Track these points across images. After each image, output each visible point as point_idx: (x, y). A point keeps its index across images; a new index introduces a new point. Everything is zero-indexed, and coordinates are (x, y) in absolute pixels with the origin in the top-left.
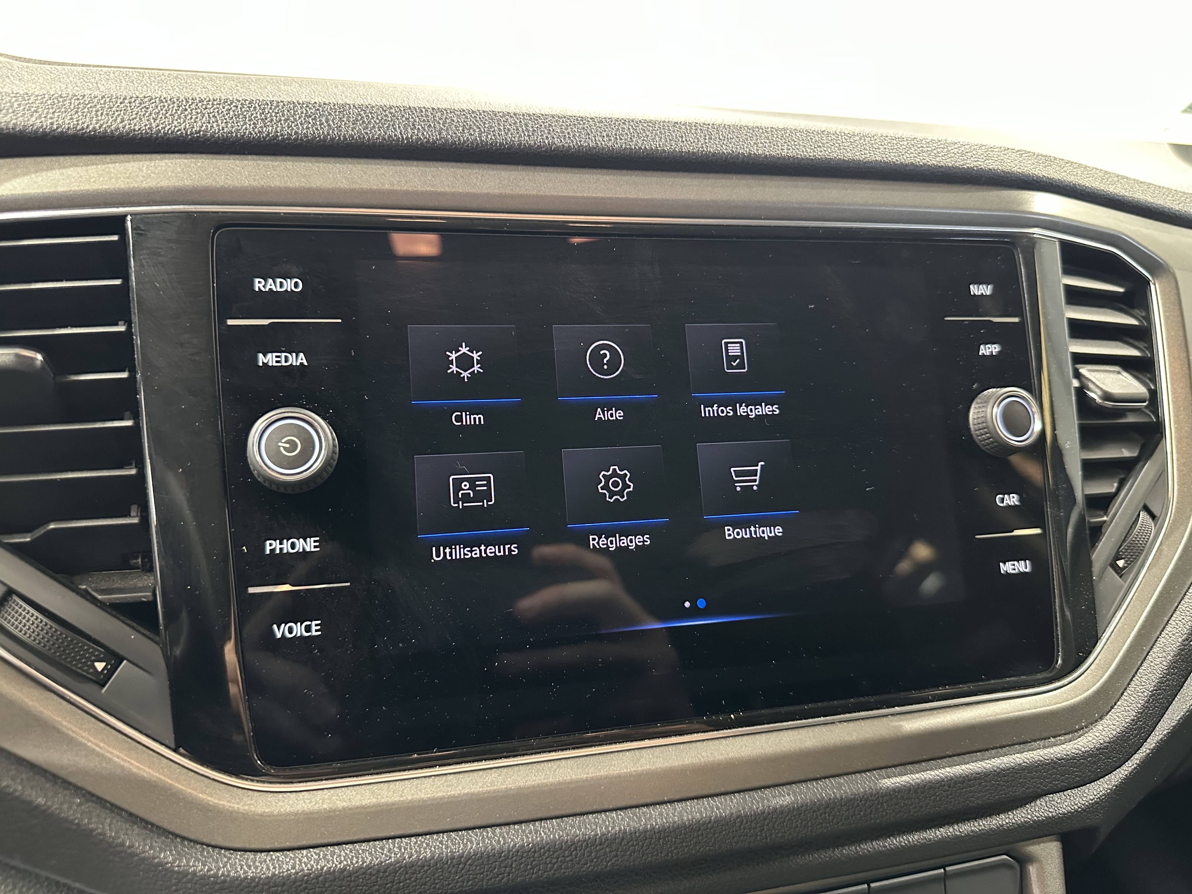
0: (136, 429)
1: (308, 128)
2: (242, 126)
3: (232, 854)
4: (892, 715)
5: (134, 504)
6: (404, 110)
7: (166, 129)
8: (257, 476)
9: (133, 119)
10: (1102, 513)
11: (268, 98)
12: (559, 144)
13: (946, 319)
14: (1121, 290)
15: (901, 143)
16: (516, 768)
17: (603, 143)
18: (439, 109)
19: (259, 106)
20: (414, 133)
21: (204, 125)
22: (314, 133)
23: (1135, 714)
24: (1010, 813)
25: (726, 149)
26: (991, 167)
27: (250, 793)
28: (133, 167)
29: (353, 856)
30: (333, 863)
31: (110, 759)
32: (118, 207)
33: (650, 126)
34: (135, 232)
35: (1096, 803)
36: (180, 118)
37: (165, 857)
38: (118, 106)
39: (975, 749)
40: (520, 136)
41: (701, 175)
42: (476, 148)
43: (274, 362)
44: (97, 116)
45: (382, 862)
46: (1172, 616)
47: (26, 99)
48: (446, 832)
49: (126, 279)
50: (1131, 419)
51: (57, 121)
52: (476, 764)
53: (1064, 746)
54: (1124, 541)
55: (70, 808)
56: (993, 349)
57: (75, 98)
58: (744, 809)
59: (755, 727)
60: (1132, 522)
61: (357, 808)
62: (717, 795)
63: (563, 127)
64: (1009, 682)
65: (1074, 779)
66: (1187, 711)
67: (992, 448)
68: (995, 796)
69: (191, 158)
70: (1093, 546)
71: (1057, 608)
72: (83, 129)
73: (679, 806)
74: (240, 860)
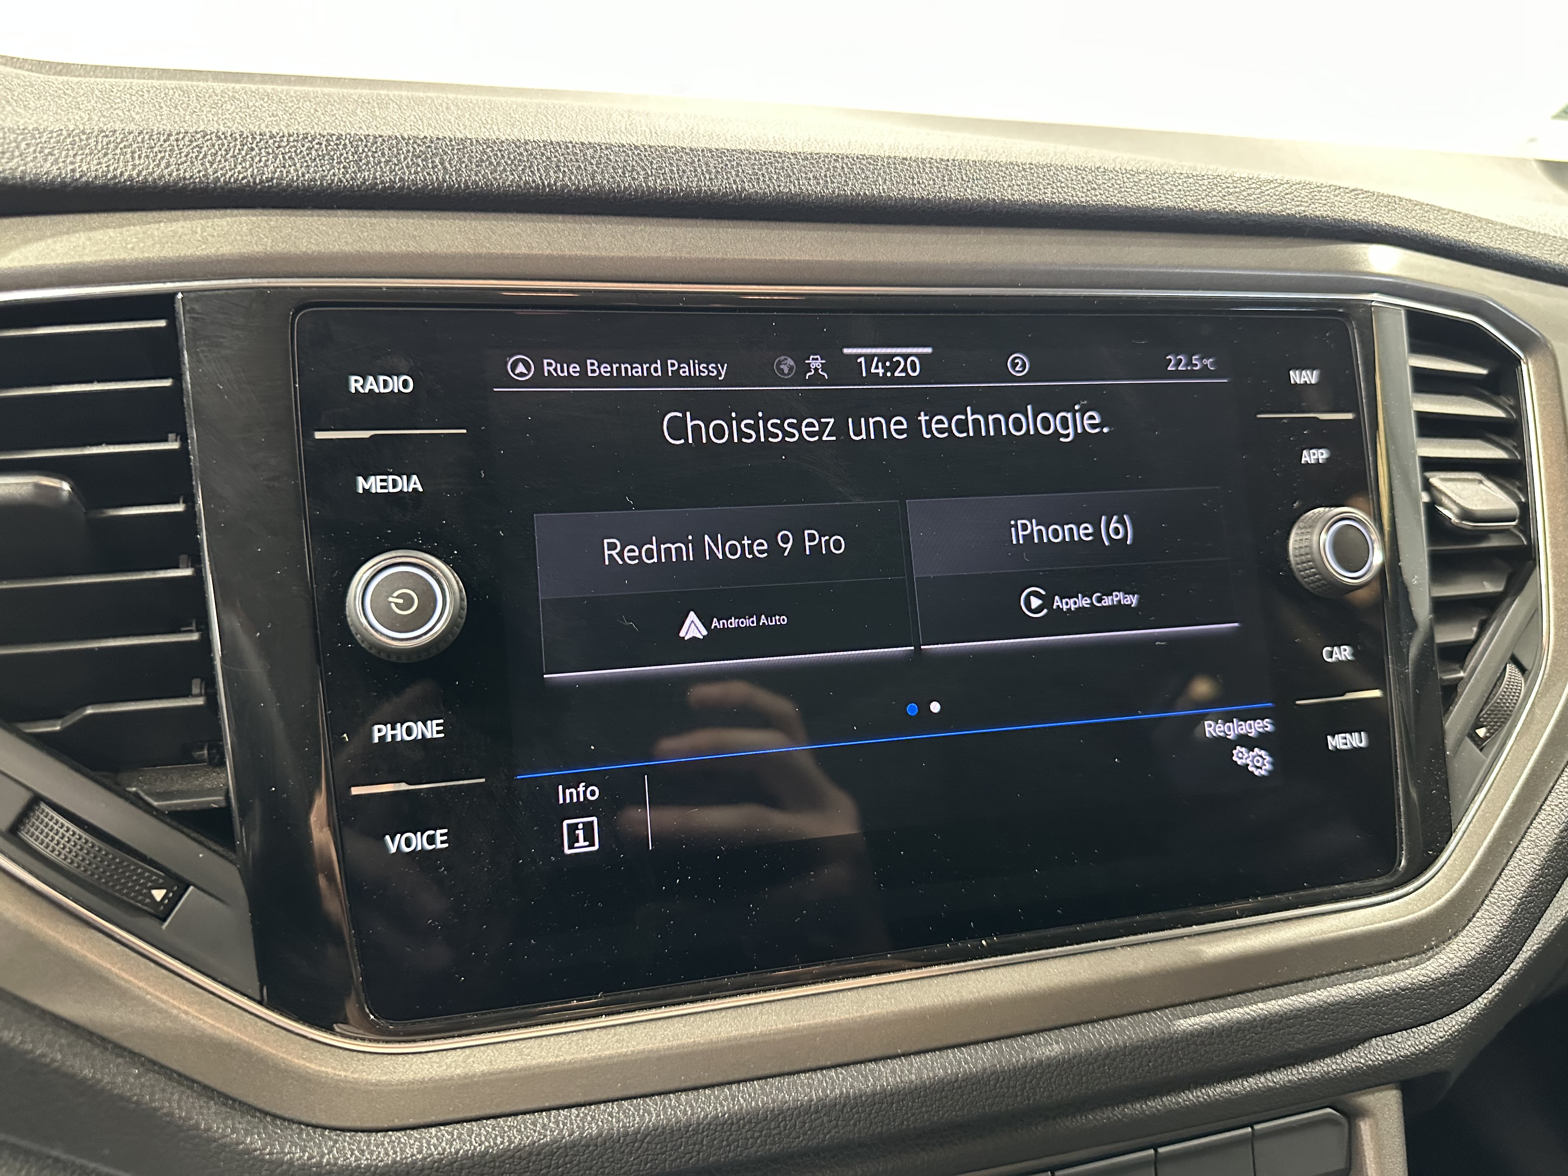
0: (198, 579)
1: (416, 173)
2: (329, 171)
3: (339, 1135)
4: (1189, 936)
5: (196, 677)
6: (544, 146)
7: (227, 176)
8: (360, 642)
9: (182, 163)
10: (1457, 666)
11: (361, 131)
12: (750, 191)
13: (1259, 416)
14: (1484, 372)
15: (1200, 182)
16: (705, 1016)
17: (809, 188)
18: (590, 143)
19: (351, 143)
20: (558, 177)
21: (278, 170)
22: (425, 179)
23: (1499, 929)
24: (1337, 1057)
25: (972, 194)
26: (1318, 213)
27: (361, 1056)
28: (183, 227)
29: (496, 1136)
30: (471, 1144)
31: (177, 1017)
32: (164, 282)
33: (870, 164)
34: (188, 315)
35: (1447, 1041)
36: (245, 160)
37: (252, 1143)
38: (161, 145)
39: (1295, 978)
40: (699, 180)
41: (939, 229)
42: (642, 197)
43: (379, 487)
44: (133, 158)
45: (535, 1142)
46: (1546, 799)
47: (37, 136)
48: (617, 1100)
49: (178, 377)
50: (1495, 542)
51: (80, 167)
52: (654, 1011)
53: (1409, 972)
54: (1486, 703)
55: (125, 1081)
56: (1320, 455)
57: (103, 134)
58: (1000, 1062)
59: (1014, 956)
60: (1496, 678)
61: (502, 1072)
62: (965, 1045)
63: (756, 167)
64: (1338, 891)
65: (1421, 1014)
66: (1563, 920)
67: (1318, 587)
68: (1320, 1039)
69: (260, 215)
70: (1447, 710)
71: (1401, 794)
72: (115, 177)
73: (916, 1061)
74: (349, 1144)
